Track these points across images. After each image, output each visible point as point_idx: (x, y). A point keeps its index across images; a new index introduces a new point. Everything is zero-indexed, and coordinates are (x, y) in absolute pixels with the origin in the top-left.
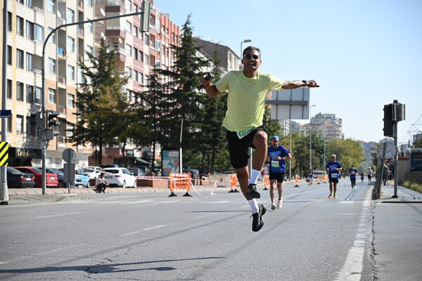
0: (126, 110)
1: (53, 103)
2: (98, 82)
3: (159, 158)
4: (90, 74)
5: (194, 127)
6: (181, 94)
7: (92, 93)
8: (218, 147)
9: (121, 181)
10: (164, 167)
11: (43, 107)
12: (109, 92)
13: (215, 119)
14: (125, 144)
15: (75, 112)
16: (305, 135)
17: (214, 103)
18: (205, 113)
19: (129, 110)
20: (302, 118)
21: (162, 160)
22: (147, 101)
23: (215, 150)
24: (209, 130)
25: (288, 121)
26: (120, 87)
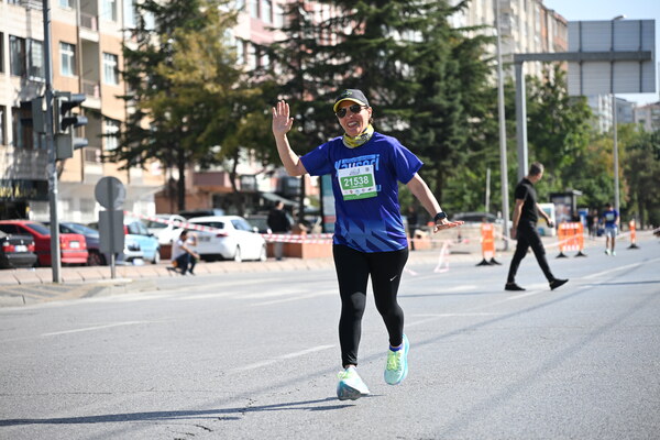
0: (236, 86)
1: (69, 74)
2: (172, 24)
3: (316, 192)
4: (152, 7)
5: (392, 119)
6: (360, 45)
7: (158, 48)
8: (448, 163)
9: (228, 245)
10: (326, 212)
11: (48, 86)
12: (195, 46)
13: (439, 100)
14: (236, 163)
15: (122, 93)
16: (649, 129)
17: (438, 63)
18: (417, 86)
19: (243, 86)
20: (641, 91)
21: (322, 195)
22: (283, 62)
23: (442, 170)
24: (426, 126)
25: (608, 99)
26: (220, 34)
